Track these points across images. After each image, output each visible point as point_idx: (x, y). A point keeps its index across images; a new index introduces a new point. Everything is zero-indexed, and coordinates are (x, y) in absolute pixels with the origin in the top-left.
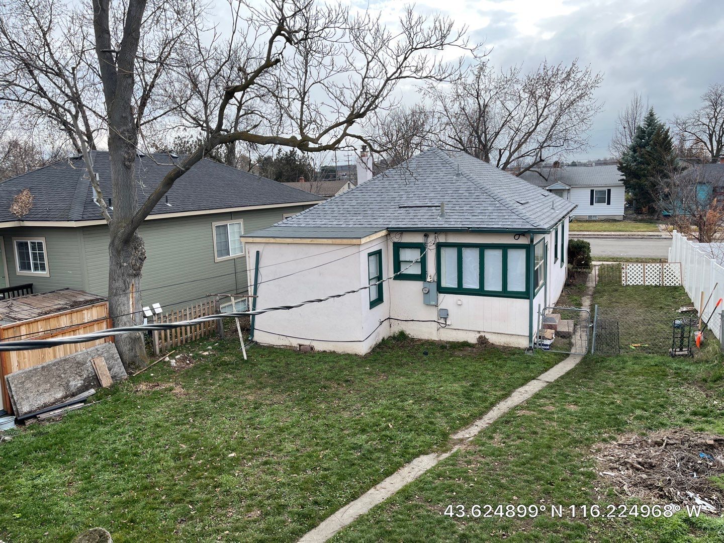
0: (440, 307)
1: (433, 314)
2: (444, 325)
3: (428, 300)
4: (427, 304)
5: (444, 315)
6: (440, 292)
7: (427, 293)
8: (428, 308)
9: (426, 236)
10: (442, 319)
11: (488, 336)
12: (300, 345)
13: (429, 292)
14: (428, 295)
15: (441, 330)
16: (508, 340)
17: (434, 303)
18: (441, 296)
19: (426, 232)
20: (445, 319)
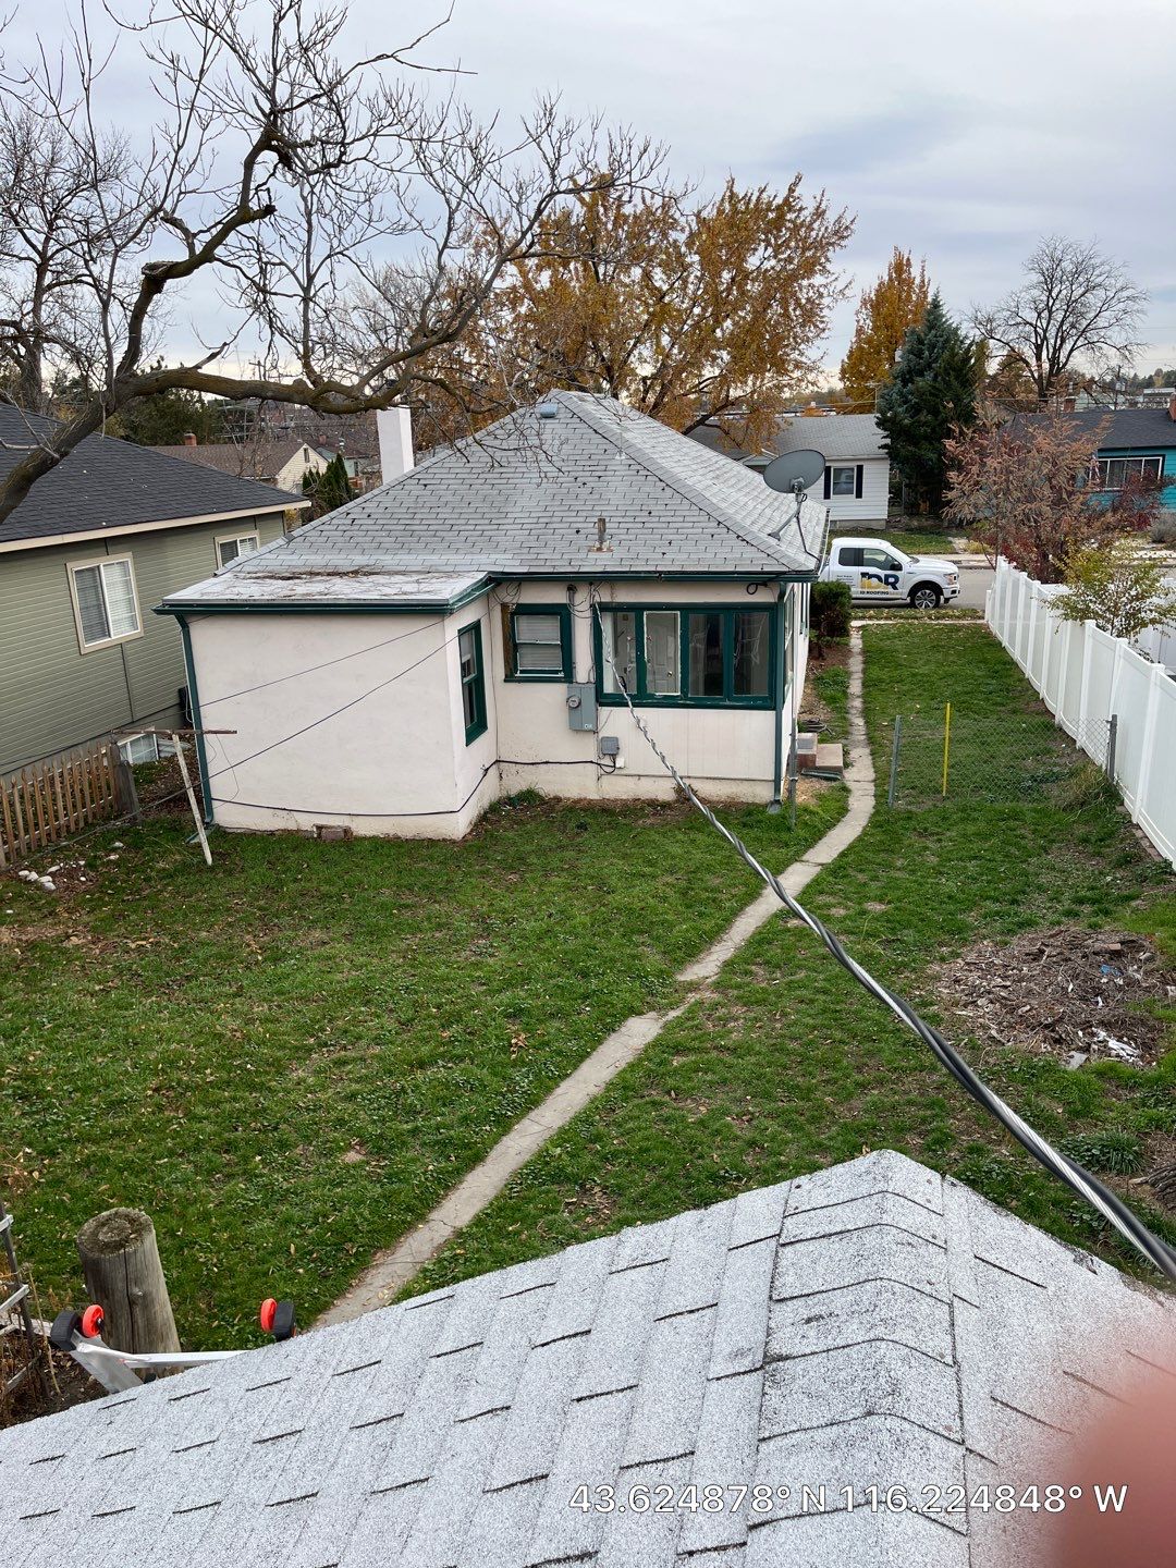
0: (601, 735)
1: (588, 748)
2: (611, 769)
3: (578, 721)
4: (577, 729)
5: (610, 749)
6: (602, 705)
7: (574, 708)
8: (579, 737)
9: (572, 589)
10: (607, 757)
11: (696, 785)
12: (320, 828)
13: (580, 703)
14: (578, 711)
15: (605, 779)
16: (734, 790)
17: (590, 727)
18: (605, 711)
19: (572, 581)
20: (614, 756)
